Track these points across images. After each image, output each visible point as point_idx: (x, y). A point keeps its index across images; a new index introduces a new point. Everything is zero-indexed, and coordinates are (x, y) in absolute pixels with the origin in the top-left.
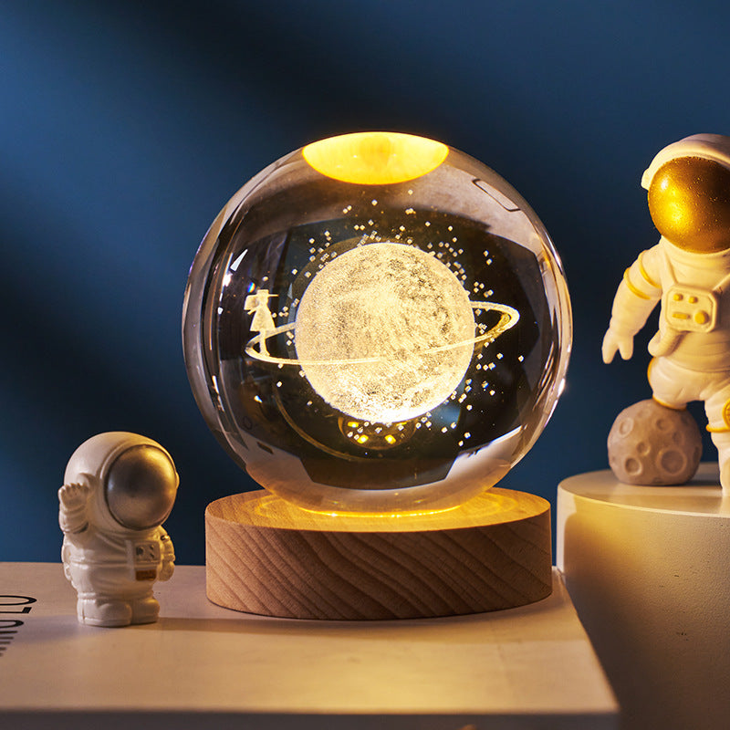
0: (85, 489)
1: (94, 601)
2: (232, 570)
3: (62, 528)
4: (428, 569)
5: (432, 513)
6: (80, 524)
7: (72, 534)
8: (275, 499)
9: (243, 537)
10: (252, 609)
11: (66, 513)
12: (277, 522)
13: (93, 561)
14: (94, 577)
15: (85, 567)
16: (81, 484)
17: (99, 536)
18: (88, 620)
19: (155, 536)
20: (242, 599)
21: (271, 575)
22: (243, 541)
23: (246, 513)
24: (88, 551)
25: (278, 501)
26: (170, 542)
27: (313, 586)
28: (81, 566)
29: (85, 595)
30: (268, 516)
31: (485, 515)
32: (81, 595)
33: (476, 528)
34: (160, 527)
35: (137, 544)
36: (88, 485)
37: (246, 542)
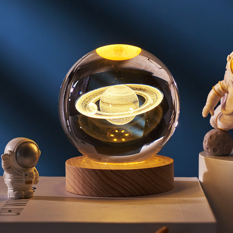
0: (9, 155)
1: (13, 190)
2: (74, 181)
3: (3, 168)
4: (135, 181)
5: (136, 163)
6: (8, 166)
7: (6, 169)
8: (87, 159)
9: (77, 171)
10: (80, 193)
11: (3, 163)
12: (88, 166)
13: (12, 178)
14: (12, 183)
15: (10, 180)
16: (8, 154)
17: (14, 170)
18: (11, 196)
19: (32, 170)
20: (77, 190)
21: (86, 183)
22: (77, 172)
23: (78, 163)
24: (11, 175)
25: (88, 159)
26: (37, 172)
27: (99, 187)
28: (8, 179)
29: (10, 188)
30: (85, 164)
31: (153, 164)
32: (9, 188)
33: (150, 168)
34: (34, 167)
35: (26, 173)
36: (11, 154)
37: (78, 172)
